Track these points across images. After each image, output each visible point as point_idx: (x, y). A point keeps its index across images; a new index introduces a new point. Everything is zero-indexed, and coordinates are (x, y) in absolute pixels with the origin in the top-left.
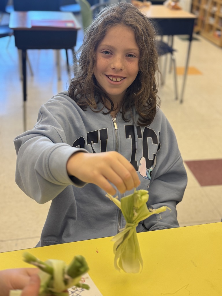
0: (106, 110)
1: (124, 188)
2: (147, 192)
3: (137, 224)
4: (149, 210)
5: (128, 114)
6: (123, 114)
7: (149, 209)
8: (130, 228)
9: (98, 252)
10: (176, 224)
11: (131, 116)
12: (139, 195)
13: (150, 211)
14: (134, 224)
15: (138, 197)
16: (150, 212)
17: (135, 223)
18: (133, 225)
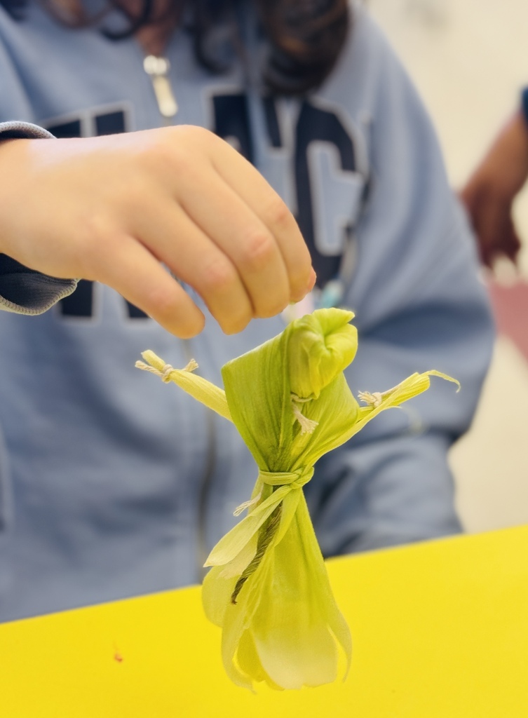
0: (117, 22)
1: (243, 305)
2: (351, 314)
3: (309, 472)
4: (358, 399)
5: (219, 36)
6: (197, 34)
7: (355, 395)
8: (282, 492)
9: (120, 660)
10: (452, 526)
11: (235, 49)
12: (316, 336)
13: (363, 404)
14: (299, 471)
15: (314, 346)
16: (363, 409)
17: (302, 467)
18: (291, 476)
